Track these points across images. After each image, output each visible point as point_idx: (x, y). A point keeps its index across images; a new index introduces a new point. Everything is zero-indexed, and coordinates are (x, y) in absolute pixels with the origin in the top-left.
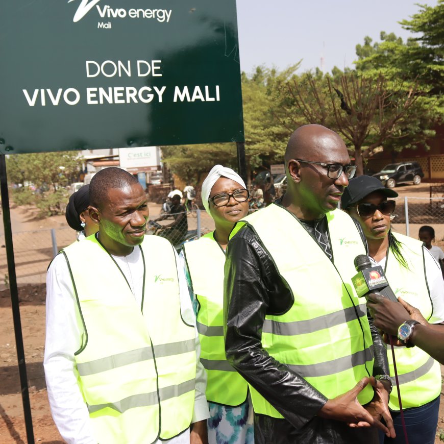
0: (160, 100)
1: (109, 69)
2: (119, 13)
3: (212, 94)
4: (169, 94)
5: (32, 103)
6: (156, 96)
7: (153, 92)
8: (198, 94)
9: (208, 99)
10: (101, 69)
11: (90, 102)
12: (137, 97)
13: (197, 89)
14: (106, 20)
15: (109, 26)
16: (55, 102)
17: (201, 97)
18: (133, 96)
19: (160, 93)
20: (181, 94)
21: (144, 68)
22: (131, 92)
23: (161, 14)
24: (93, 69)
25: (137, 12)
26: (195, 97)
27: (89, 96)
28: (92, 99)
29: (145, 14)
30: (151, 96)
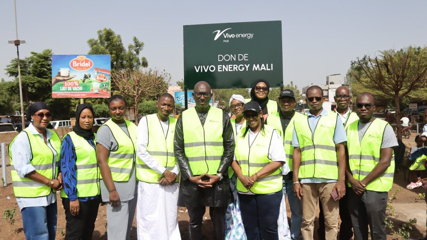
0: (247, 70)
1: (227, 58)
2: (232, 36)
3: (270, 67)
4: (251, 68)
5: (197, 71)
6: (245, 68)
7: (244, 67)
8: (263, 67)
9: (268, 69)
10: (224, 58)
11: (219, 71)
12: (238, 69)
13: (263, 65)
14: (227, 39)
15: (228, 41)
16: (206, 71)
18: (236, 68)
19: (247, 67)
20: (256, 67)
21: (241, 57)
23: (249, 35)
24: (221, 58)
25: (239, 35)
26: (262, 69)
27: (219, 68)
28: (220, 69)
29: (242, 36)
30: (243, 68)
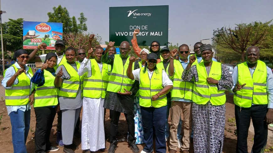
0: (147, 35)
1: (135, 28)
2: (138, 14)
3: (160, 34)
4: (149, 34)
5: (117, 35)
6: (146, 34)
7: (145, 33)
8: (156, 34)
10: (133, 28)
11: (130, 35)
12: (141, 34)
13: (156, 32)
14: (135, 16)
15: (136, 17)
16: (122, 35)
17: (157, 34)
18: (140, 34)
19: (147, 34)
20: (152, 34)
21: (143, 27)
22: (140, 33)
23: (149, 14)
24: (131, 28)
25: (143, 14)
29: (145, 14)
30: (145, 34)
